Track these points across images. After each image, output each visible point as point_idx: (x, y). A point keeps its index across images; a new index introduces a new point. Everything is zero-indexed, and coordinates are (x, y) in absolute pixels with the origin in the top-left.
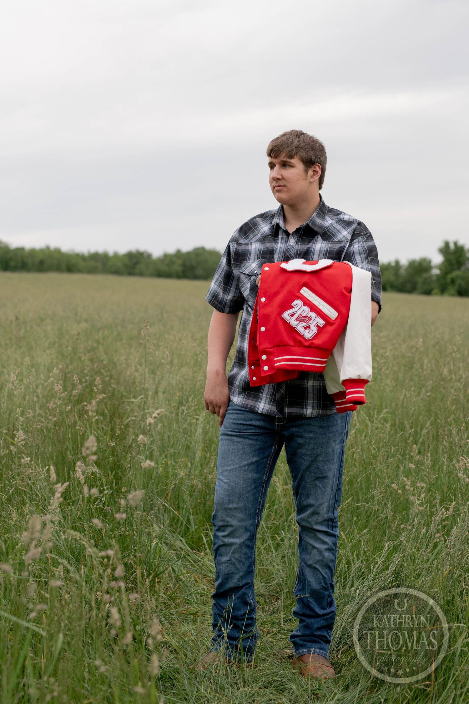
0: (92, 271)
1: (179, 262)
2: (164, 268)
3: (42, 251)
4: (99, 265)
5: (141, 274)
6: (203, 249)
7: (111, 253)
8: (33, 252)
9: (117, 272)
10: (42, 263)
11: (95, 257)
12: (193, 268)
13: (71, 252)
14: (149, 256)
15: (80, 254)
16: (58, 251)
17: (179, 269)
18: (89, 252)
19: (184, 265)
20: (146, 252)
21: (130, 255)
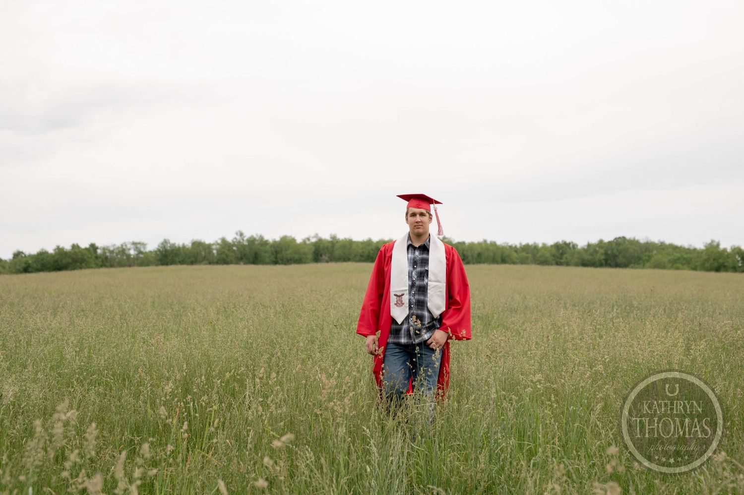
0: (523, 261)
1: (602, 251)
2: (587, 257)
3: (479, 244)
4: (530, 255)
5: (568, 264)
6: (624, 238)
7: (540, 245)
8: (472, 245)
9: (544, 262)
10: (479, 255)
11: (526, 248)
12: (615, 256)
13: (506, 245)
14: (574, 246)
15: (514, 246)
16: (494, 244)
17: (603, 257)
18: (521, 244)
19: (606, 254)
20: (572, 242)
21: (557, 246)
